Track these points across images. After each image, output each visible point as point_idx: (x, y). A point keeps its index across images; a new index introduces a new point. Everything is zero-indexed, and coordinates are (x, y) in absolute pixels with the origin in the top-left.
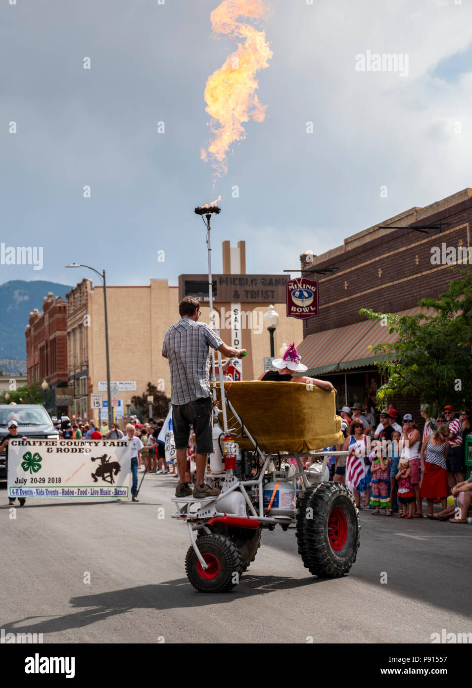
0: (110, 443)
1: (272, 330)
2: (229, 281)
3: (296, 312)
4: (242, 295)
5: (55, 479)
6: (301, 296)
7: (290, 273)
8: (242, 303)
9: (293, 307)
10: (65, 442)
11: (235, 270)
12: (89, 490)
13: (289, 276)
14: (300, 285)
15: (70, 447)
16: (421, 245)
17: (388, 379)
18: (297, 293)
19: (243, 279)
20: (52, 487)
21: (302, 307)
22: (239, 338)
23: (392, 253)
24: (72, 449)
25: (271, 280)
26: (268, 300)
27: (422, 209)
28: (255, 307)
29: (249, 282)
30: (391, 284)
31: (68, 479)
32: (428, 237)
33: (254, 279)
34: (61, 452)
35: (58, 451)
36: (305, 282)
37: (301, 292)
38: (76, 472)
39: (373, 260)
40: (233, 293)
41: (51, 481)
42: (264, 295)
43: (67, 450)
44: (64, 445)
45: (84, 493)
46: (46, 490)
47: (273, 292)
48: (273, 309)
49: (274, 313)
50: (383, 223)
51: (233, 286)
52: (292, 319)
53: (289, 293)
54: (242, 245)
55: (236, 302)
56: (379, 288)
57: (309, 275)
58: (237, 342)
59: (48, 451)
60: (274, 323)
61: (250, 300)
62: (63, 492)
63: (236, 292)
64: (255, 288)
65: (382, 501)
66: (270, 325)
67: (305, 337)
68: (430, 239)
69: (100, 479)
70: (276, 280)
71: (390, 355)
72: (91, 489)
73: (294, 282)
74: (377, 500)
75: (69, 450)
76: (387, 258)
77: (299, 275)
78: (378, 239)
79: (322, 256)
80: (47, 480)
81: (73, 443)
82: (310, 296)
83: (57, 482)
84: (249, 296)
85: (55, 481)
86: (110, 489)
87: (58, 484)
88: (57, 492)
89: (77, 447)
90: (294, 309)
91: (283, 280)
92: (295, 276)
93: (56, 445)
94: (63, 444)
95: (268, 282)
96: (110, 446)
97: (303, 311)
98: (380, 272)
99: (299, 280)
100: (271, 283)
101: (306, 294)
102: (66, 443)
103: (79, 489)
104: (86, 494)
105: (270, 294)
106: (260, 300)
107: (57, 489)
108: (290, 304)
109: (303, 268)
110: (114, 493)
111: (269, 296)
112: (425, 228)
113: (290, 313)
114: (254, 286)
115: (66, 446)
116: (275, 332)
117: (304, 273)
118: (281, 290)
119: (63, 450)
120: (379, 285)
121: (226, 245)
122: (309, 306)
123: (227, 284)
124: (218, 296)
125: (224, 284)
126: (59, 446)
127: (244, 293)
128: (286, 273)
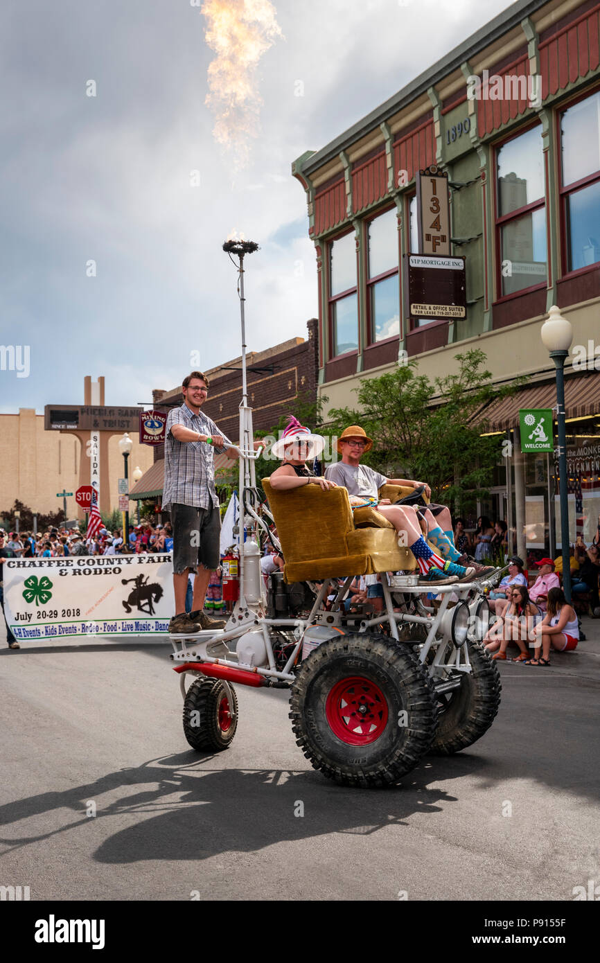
0: (147, 559)
1: (126, 455)
2: (89, 412)
3: (148, 439)
4: (101, 424)
5: (72, 612)
6: (152, 426)
7: (143, 406)
8: (100, 431)
9: (145, 436)
10: (84, 561)
11: (95, 402)
12: (119, 624)
13: (143, 408)
14: (151, 417)
15: (92, 568)
16: (256, 385)
17: (226, 498)
18: (149, 423)
19: (102, 410)
20: (67, 622)
21: (153, 436)
22: (98, 461)
23: (231, 391)
24: (96, 570)
25: (127, 411)
26: (125, 428)
27: (258, 354)
28: (113, 434)
29: (108, 413)
30: (231, 417)
31: (90, 611)
32: (262, 378)
33: (112, 410)
34: (80, 574)
35: (75, 574)
36: (156, 414)
37: (152, 422)
38: (101, 600)
39: (216, 396)
40: (93, 422)
41: (66, 614)
42: (121, 424)
43: (87, 572)
44: (84, 565)
45: (113, 628)
46: (60, 626)
47: (128, 422)
48: (128, 437)
49: (129, 440)
50: (225, 364)
51: (93, 416)
52: (144, 446)
53: (142, 423)
54: (102, 380)
55: (95, 430)
56: (220, 420)
57: (159, 408)
58: (95, 465)
59: (61, 574)
60: (128, 449)
61: (108, 428)
62: (83, 628)
63: (96, 421)
64: (112, 418)
65: (216, 603)
66: (125, 451)
67: (155, 462)
68: (264, 379)
69: (134, 608)
70: (131, 412)
71: (227, 479)
72: (123, 623)
73: (147, 414)
74: (212, 602)
75: (90, 572)
76: (227, 394)
77: (151, 408)
78: (219, 378)
79: (171, 392)
80: (60, 613)
81: (96, 561)
82: (160, 427)
83: (74, 616)
84: (107, 424)
85: (72, 614)
86: (149, 622)
87: (76, 618)
88: (75, 628)
89: (102, 567)
90: (145, 437)
91: (137, 412)
92: (148, 408)
93: (72, 565)
94: (82, 563)
95: (124, 413)
96: (148, 562)
97: (154, 439)
98: (221, 407)
99: (151, 412)
100: (126, 414)
101: (156, 424)
102: (85, 563)
103: (105, 624)
104: (116, 630)
105: (125, 423)
106: (117, 428)
107: (75, 625)
108: (143, 433)
109: (155, 401)
110: (155, 628)
111: (124, 426)
112: (260, 370)
113: (142, 441)
114: (112, 417)
115: (86, 566)
116: (129, 456)
117: (156, 406)
118: (135, 420)
119: (82, 572)
120: (219, 419)
121: (88, 380)
122: (159, 435)
123: (88, 414)
124: (79, 425)
125: (85, 414)
126: (76, 566)
127: (103, 423)
128: (139, 406)
